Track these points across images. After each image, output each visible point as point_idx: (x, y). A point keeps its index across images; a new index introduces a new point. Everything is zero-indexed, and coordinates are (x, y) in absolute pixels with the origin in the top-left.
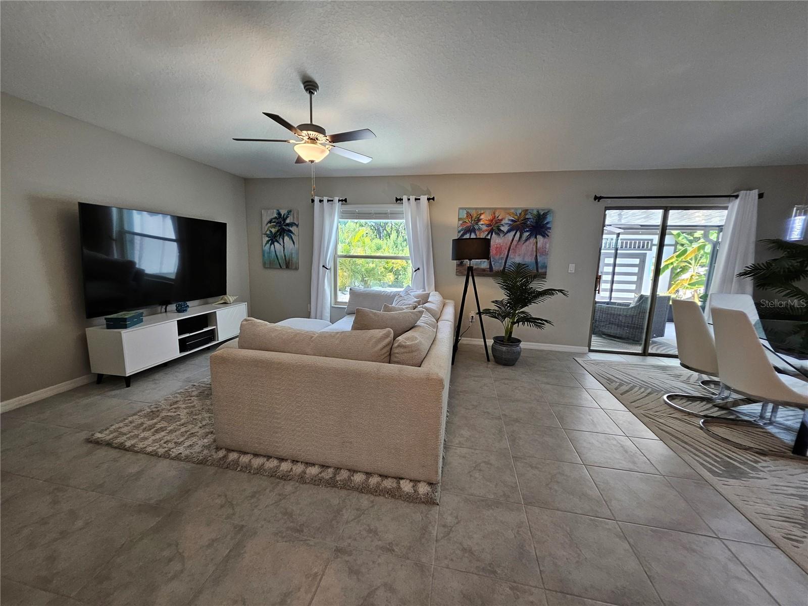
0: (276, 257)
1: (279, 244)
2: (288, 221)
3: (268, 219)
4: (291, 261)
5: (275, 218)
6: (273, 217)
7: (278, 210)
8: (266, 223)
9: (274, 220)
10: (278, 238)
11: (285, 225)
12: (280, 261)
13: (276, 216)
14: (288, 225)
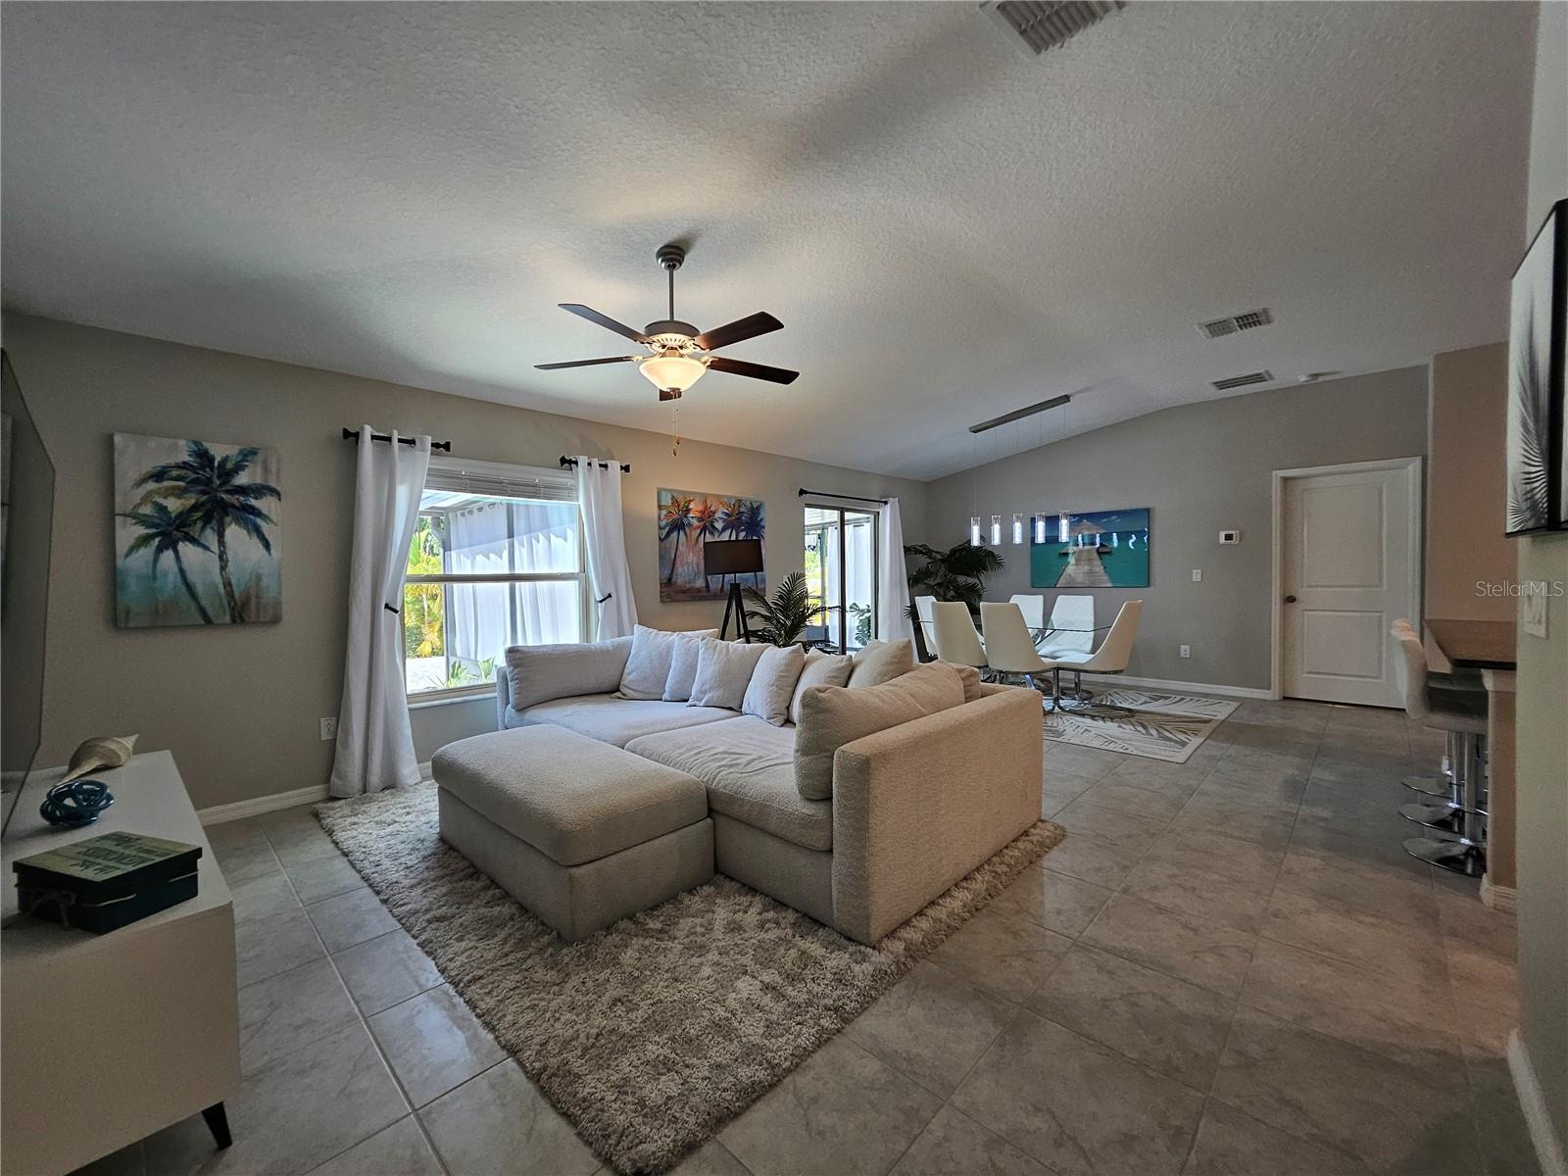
0: (184, 589)
1: (199, 550)
2: (242, 479)
3: (149, 465)
4: (253, 601)
5: (185, 466)
6: (172, 461)
7: (196, 443)
8: (134, 475)
9: (174, 473)
10: (195, 531)
11: (228, 492)
12: (204, 603)
13: (187, 458)
14: (242, 490)
